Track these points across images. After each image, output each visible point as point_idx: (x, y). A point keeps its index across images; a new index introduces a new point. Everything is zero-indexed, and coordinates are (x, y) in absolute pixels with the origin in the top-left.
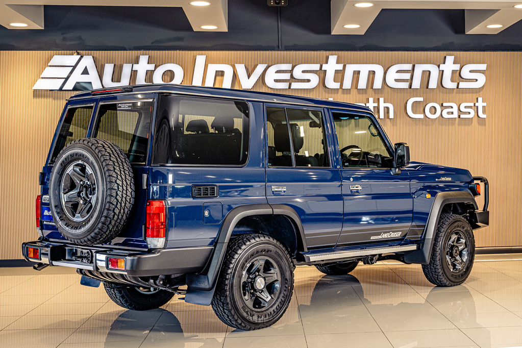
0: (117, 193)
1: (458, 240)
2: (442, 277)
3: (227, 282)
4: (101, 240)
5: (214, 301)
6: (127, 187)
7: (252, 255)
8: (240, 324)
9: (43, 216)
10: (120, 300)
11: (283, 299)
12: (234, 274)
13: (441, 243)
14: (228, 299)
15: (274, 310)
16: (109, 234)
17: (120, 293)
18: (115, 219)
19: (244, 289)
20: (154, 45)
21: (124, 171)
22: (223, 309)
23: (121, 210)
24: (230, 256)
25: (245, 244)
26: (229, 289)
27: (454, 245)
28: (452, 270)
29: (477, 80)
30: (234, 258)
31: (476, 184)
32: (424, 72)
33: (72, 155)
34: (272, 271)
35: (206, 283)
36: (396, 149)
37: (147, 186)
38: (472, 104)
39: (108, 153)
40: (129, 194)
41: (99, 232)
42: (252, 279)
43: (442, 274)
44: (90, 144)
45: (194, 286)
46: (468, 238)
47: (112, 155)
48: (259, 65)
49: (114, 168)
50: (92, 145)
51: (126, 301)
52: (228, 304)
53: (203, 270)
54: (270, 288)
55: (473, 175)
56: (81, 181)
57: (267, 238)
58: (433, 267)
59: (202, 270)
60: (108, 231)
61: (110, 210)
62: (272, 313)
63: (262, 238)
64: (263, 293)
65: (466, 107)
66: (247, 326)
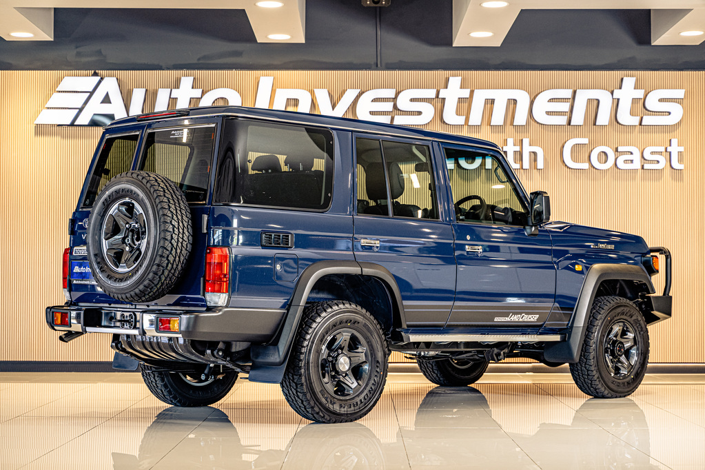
0: (172, 236)
1: (624, 333)
2: (597, 383)
3: (302, 357)
4: (150, 295)
5: (285, 382)
6: (183, 230)
7: (335, 326)
8: (318, 413)
9: (72, 274)
10: (162, 391)
11: (373, 388)
12: (311, 347)
13: (596, 335)
14: (303, 378)
15: (361, 400)
16: (160, 287)
17: (163, 380)
18: (169, 268)
19: (323, 369)
20: (201, 62)
21: (180, 211)
22: (297, 392)
23: (176, 257)
24: (306, 325)
25: (325, 311)
26: (305, 366)
27: (617, 341)
28: (613, 375)
29: (670, 113)
30: (311, 328)
31: (652, 256)
32: (589, 100)
33: (117, 192)
34: (360, 350)
35: (277, 356)
36: (532, 200)
37: (207, 229)
38: (662, 149)
39: (162, 188)
40: (185, 238)
41: (149, 285)
42: (333, 357)
43: (598, 378)
44: (140, 178)
45: (260, 360)
46: (638, 333)
47: (166, 191)
48: (348, 90)
49: (169, 206)
50: (142, 179)
51: (170, 392)
52: (302, 385)
53: (272, 339)
54: (356, 371)
55: (650, 245)
56: (127, 223)
57: (354, 306)
58: (586, 368)
59: (270, 340)
60: (160, 284)
61: (164, 257)
62: (359, 403)
63: (348, 306)
64: (347, 378)
65: (652, 153)
66: (326, 417)
